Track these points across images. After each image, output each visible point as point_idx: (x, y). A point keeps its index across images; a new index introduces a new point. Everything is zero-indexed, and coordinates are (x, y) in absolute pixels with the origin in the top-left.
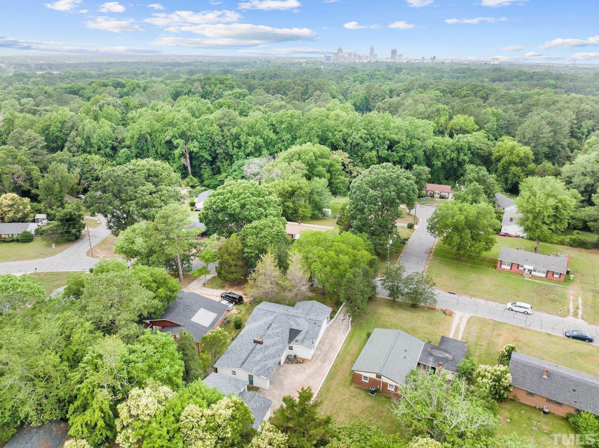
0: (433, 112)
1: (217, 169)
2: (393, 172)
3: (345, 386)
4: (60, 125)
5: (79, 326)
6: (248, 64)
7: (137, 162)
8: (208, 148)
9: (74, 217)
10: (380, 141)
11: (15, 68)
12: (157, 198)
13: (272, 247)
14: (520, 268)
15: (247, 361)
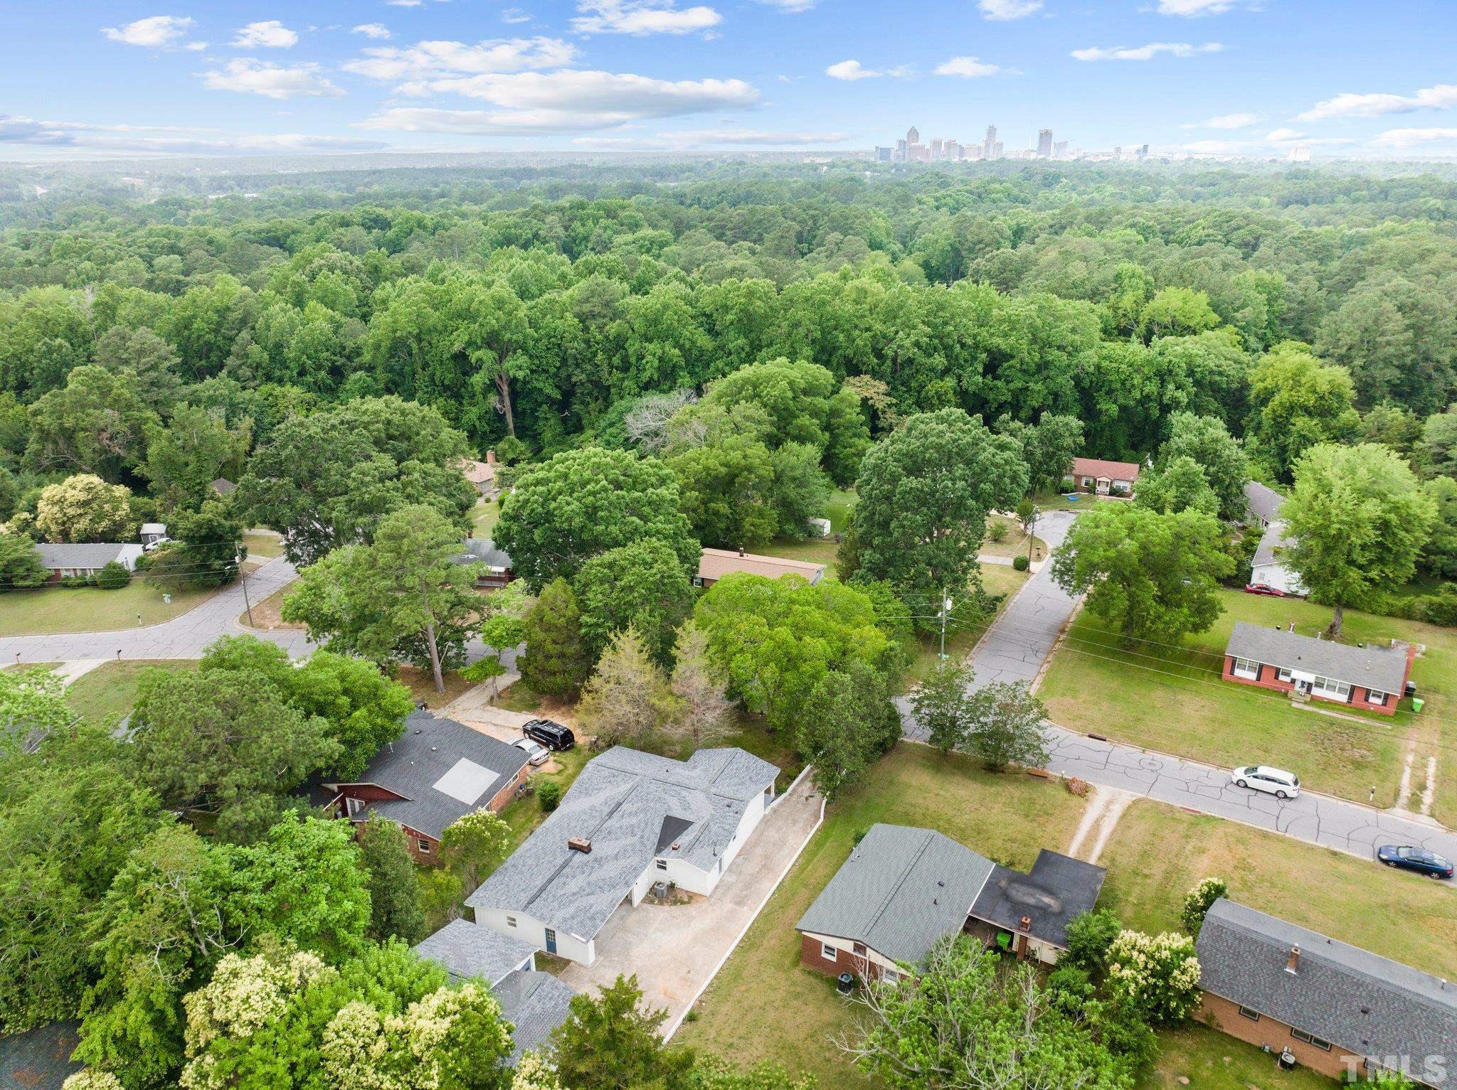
0: (1105, 282)
1: (574, 419)
2: (963, 432)
3: (779, 967)
4: (215, 317)
5: (119, 798)
6: (691, 169)
7: (363, 404)
8: (553, 370)
9: (219, 531)
10: (965, 354)
11: (165, 187)
12: (396, 489)
13: (647, 615)
14: (1282, 678)
15: (543, 895)
